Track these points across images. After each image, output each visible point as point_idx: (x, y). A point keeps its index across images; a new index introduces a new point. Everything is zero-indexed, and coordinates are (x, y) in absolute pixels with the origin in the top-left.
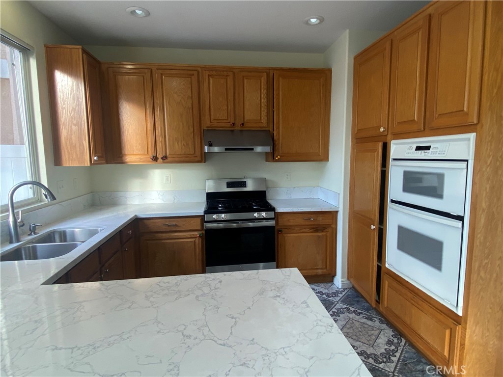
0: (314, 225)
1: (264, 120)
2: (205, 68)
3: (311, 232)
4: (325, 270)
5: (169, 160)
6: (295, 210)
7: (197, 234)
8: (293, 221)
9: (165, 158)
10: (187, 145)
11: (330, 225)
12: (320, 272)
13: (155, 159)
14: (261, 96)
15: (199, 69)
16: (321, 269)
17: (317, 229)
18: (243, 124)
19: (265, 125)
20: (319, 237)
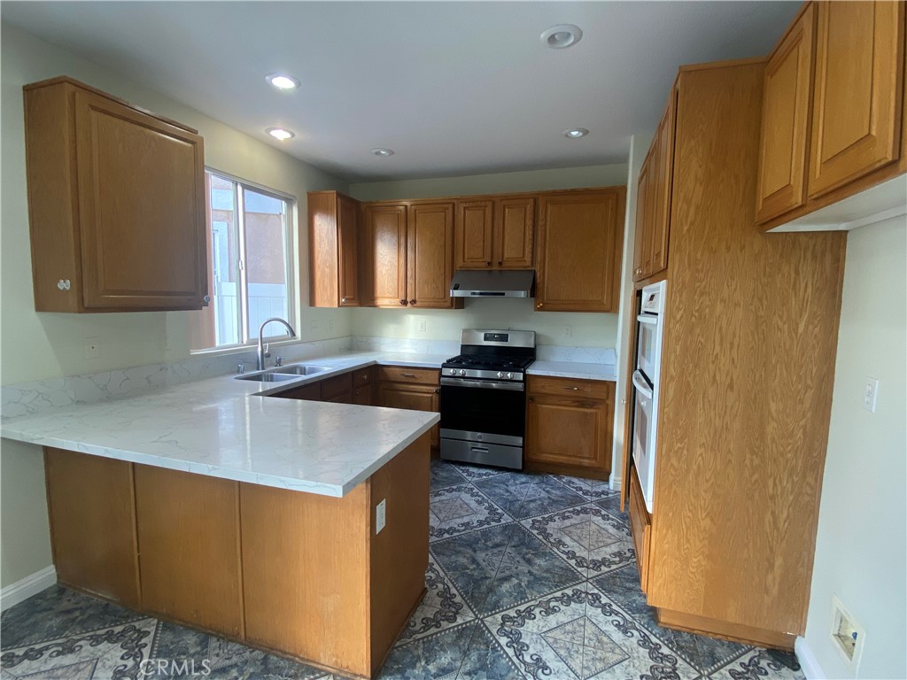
0: (579, 397)
1: (528, 257)
2: (462, 200)
3: (573, 406)
4: (594, 462)
5: (418, 304)
6: (552, 374)
7: (434, 389)
8: (549, 389)
9: (414, 302)
10: (437, 287)
11: (604, 400)
12: (586, 462)
13: (404, 303)
14: (525, 229)
15: (455, 201)
16: (588, 458)
17: (582, 402)
18: (500, 264)
19: (528, 263)
20: (586, 414)
